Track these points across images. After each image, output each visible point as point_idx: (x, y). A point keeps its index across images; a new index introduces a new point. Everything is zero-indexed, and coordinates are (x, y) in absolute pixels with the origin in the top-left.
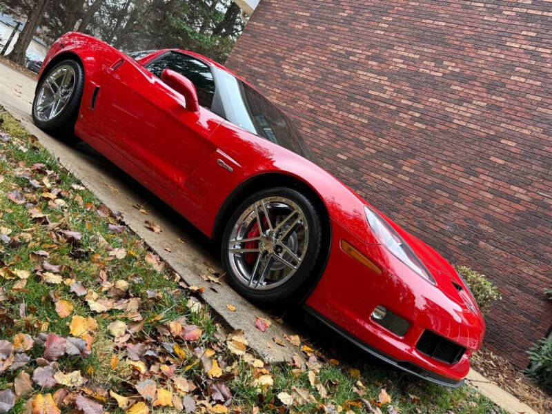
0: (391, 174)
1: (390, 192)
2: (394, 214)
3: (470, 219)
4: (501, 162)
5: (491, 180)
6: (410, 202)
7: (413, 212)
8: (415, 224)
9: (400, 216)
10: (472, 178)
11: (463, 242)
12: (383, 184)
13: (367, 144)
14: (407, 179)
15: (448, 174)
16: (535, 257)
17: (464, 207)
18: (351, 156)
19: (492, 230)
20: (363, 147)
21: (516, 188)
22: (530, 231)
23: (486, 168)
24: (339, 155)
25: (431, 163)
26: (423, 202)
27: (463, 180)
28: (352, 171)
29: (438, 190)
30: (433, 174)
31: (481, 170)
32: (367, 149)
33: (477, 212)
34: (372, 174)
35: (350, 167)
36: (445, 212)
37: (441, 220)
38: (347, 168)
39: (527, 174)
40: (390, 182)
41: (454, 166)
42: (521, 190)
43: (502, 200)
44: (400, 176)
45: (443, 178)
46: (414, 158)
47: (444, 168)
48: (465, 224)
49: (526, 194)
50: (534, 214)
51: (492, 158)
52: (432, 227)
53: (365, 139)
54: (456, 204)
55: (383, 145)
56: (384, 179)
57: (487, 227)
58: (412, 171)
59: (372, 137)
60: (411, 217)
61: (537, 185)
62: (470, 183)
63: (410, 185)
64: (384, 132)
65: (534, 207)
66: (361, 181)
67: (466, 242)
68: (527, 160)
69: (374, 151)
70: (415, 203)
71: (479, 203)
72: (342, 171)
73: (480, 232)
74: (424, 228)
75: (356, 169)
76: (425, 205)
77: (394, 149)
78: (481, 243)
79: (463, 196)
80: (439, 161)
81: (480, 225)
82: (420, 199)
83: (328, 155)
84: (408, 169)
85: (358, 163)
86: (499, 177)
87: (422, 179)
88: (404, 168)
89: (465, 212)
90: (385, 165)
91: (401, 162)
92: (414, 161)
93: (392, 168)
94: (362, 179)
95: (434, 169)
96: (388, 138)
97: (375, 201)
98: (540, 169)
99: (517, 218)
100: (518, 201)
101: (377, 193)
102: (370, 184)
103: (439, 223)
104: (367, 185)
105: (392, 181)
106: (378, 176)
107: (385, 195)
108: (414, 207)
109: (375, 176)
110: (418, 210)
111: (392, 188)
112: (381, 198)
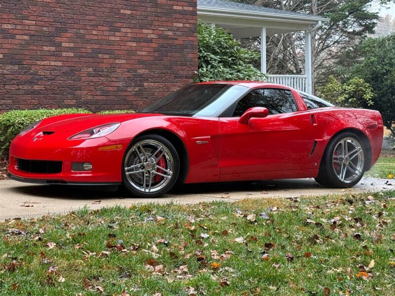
0: (56, 55)
2: (78, 93)
3: (131, 69)
4: (129, 12)
5: (129, 30)
6: (85, 75)
7: (91, 84)
8: (98, 93)
9: (85, 92)
10: (117, 34)
11: (135, 90)
12: (54, 68)
13: (16, 32)
14: (72, 55)
15: (100, 37)
16: (176, 77)
17: (124, 61)
18: (6, 51)
19: (147, 71)
20: (13, 37)
21: (145, 31)
22: (166, 61)
23: (122, 21)
25: (82, 31)
26: (95, 70)
27: (112, 38)
28: (16, 67)
29: (100, 55)
30: (89, 41)
31: (119, 25)
32: (18, 36)
33: (133, 62)
34: (38, 63)
35: (12, 64)
36: (113, 72)
37: (115, 80)
38: (9, 67)
39: (148, 16)
40: (60, 64)
41: (100, 28)
42: (149, 31)
43: (143, 44)
44: (64, 54)
45: (98, 42)
46: (66, 31)
47: (94, 32)
48: (129, 75)
49: (153, 33)
50: (162, 46)
51: (122, 11)
52: (111, 89)
53: (10, 27)
54: (117, 61)
55: (32, 28)
56: (53, 63)
57: (144, 70)
58: (72, 45)
59: (16, 22)
60: (92, 88)
61: (156, 23)
62: (118, 39)
63: (77, 59)
64: (25, 12)
65: (161, 41)
66: (32, 74)
67: (137, 89)
68: (143, 5)
69: (26, 37)
70: (89, 75)
71: (130, 53)
72: (5, 72)
73: (141, 75)
74: (105, 93)
75: (19, 63)
76: (97, 73)
77: (45, 29)
78: (145, 84)
79: (119, 52)
80: (88, 27)
81: (139, 71)
82: (91, 69)
84: (67, 45)
85: (17, 57)
86: (132, 26)
87: (84, 50)
88: (64, 45)
89: (126, 65)
90: (45, 48)
91: (58, 39)
92: (69, 35)
93: (53, 49)
94: (32, 71)
95: (87, 37)
96: (32, 18)
98: (153, 9)
99: (156, 54)
100: (151, 40)
101: (53, 80)
102: (43, 74)
103: (114, 83)
104: (40, 77)
105: (61, 62)
106: (45, 62)
107: (62, 79)
108: (90, 78)
109: (42, 63)
110: (95, 79)
111: (65, 69)
112: (59, 83)
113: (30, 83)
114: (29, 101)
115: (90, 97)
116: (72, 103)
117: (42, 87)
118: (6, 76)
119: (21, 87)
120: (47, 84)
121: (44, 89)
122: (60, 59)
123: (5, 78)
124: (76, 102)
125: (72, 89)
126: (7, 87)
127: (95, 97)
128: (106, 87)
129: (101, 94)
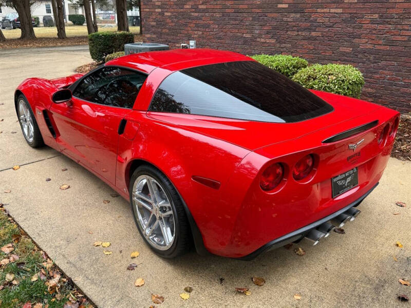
1: (344, 21)
2: (356, 41)
6: (367, 22)
7: (374, 32)
8: (381, 42)
9: (364, 41)
12: (334, 15)
18: (291, 1)
24: (280, 6)
26: (381, 17)
28: (298, 15)
34: (319, 10)
35: (295, 12)
36: (407, 18)
37: (406, 28)
38: (292, 15)
40: (340, 11)
52: (399, 38)
56: (332, 11)
60: (374, 37)
66: (311, 21)
70: (373, 22)
72: (289, 20)
74: (391, 43)
75: (301, 11)
76: (384, 20)
82: (376, 16)
83: (270, 10)
85: (300, 6)
94: (312, 19)
97: (333, 35)
101: (332, 27)
102: (321, 21)
103: (405, 31)
104: (318, 24)
105: (341, 9)
106: (325, 10)
107: (340, 26)
108: (373, 25)
109: (323, 11)
110: (379, 27)
111: (344, 16)
112: (337, 30)
113: (309, 29)
114: (306, 46)
115: (369, 46)
116: (348, 51)
117: (319, 34)
118: (289, 23)
119: (300, 33)
120: (325, 31)
121: (320, 35)
122: (342, 5)
123: (288, 25)
124: (352, 51)
125: (349, 37)
126: (289, 33)
127: (376, 46)
128: (392, 37)
129: (384, 43)
